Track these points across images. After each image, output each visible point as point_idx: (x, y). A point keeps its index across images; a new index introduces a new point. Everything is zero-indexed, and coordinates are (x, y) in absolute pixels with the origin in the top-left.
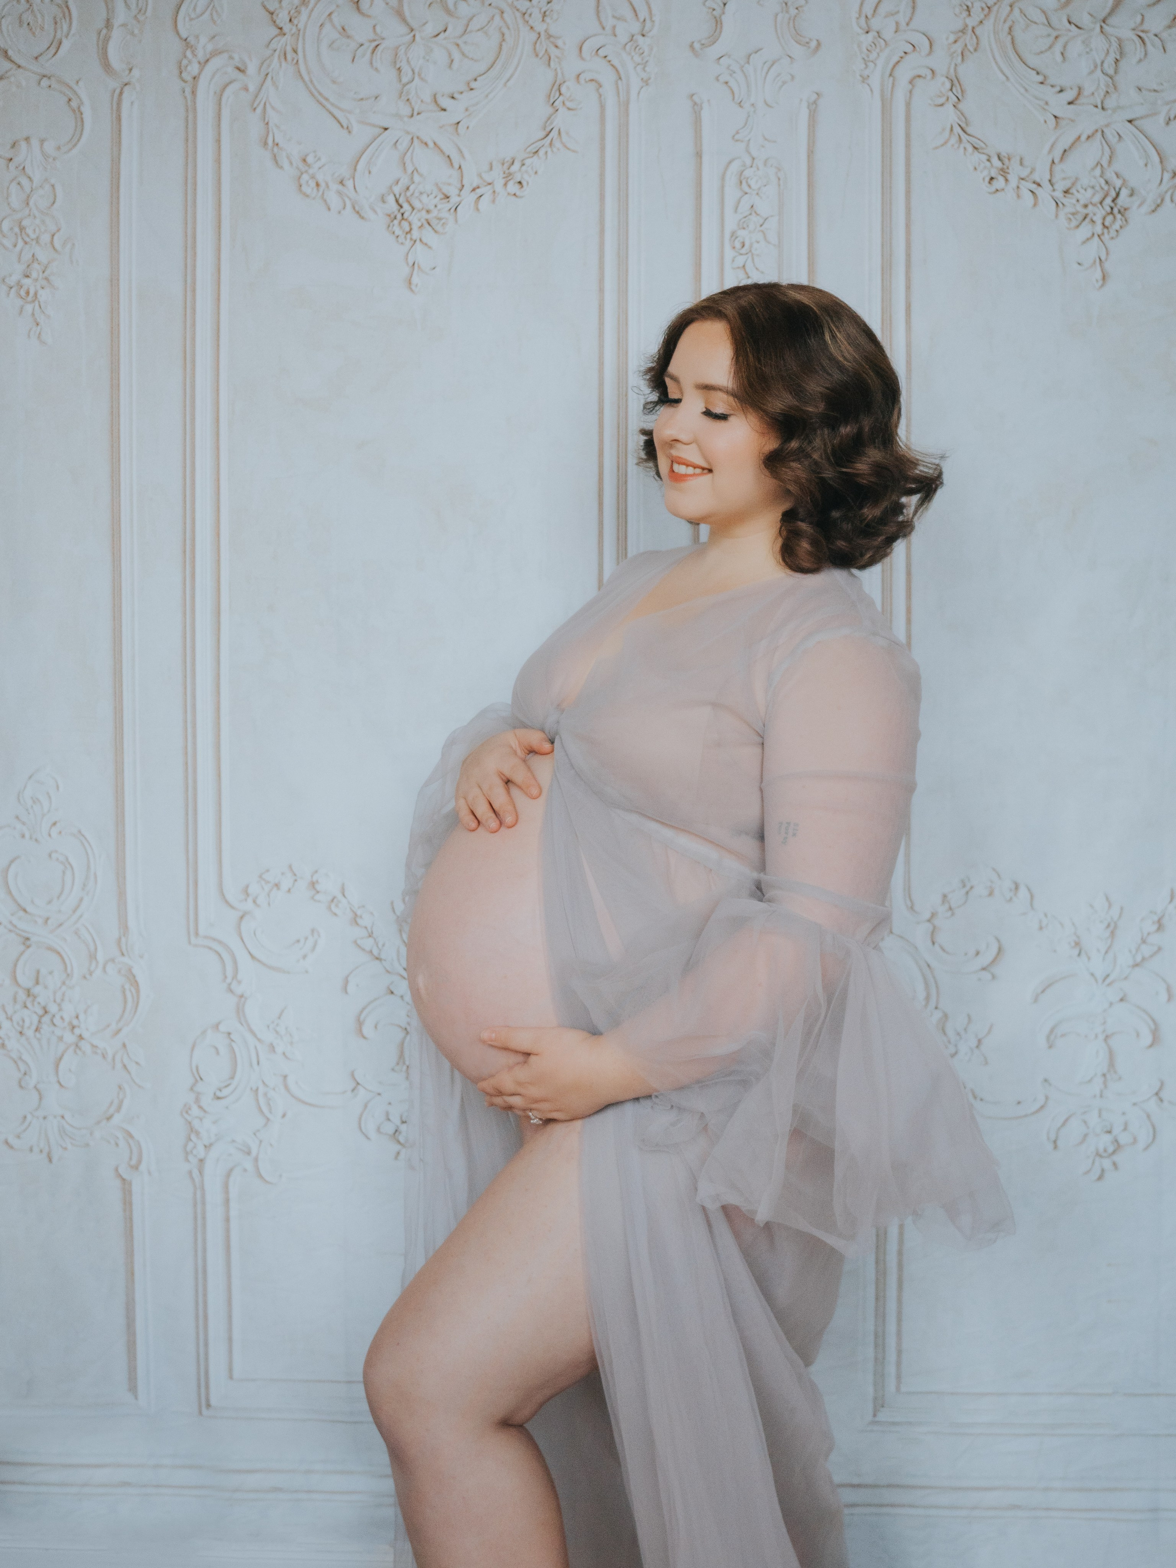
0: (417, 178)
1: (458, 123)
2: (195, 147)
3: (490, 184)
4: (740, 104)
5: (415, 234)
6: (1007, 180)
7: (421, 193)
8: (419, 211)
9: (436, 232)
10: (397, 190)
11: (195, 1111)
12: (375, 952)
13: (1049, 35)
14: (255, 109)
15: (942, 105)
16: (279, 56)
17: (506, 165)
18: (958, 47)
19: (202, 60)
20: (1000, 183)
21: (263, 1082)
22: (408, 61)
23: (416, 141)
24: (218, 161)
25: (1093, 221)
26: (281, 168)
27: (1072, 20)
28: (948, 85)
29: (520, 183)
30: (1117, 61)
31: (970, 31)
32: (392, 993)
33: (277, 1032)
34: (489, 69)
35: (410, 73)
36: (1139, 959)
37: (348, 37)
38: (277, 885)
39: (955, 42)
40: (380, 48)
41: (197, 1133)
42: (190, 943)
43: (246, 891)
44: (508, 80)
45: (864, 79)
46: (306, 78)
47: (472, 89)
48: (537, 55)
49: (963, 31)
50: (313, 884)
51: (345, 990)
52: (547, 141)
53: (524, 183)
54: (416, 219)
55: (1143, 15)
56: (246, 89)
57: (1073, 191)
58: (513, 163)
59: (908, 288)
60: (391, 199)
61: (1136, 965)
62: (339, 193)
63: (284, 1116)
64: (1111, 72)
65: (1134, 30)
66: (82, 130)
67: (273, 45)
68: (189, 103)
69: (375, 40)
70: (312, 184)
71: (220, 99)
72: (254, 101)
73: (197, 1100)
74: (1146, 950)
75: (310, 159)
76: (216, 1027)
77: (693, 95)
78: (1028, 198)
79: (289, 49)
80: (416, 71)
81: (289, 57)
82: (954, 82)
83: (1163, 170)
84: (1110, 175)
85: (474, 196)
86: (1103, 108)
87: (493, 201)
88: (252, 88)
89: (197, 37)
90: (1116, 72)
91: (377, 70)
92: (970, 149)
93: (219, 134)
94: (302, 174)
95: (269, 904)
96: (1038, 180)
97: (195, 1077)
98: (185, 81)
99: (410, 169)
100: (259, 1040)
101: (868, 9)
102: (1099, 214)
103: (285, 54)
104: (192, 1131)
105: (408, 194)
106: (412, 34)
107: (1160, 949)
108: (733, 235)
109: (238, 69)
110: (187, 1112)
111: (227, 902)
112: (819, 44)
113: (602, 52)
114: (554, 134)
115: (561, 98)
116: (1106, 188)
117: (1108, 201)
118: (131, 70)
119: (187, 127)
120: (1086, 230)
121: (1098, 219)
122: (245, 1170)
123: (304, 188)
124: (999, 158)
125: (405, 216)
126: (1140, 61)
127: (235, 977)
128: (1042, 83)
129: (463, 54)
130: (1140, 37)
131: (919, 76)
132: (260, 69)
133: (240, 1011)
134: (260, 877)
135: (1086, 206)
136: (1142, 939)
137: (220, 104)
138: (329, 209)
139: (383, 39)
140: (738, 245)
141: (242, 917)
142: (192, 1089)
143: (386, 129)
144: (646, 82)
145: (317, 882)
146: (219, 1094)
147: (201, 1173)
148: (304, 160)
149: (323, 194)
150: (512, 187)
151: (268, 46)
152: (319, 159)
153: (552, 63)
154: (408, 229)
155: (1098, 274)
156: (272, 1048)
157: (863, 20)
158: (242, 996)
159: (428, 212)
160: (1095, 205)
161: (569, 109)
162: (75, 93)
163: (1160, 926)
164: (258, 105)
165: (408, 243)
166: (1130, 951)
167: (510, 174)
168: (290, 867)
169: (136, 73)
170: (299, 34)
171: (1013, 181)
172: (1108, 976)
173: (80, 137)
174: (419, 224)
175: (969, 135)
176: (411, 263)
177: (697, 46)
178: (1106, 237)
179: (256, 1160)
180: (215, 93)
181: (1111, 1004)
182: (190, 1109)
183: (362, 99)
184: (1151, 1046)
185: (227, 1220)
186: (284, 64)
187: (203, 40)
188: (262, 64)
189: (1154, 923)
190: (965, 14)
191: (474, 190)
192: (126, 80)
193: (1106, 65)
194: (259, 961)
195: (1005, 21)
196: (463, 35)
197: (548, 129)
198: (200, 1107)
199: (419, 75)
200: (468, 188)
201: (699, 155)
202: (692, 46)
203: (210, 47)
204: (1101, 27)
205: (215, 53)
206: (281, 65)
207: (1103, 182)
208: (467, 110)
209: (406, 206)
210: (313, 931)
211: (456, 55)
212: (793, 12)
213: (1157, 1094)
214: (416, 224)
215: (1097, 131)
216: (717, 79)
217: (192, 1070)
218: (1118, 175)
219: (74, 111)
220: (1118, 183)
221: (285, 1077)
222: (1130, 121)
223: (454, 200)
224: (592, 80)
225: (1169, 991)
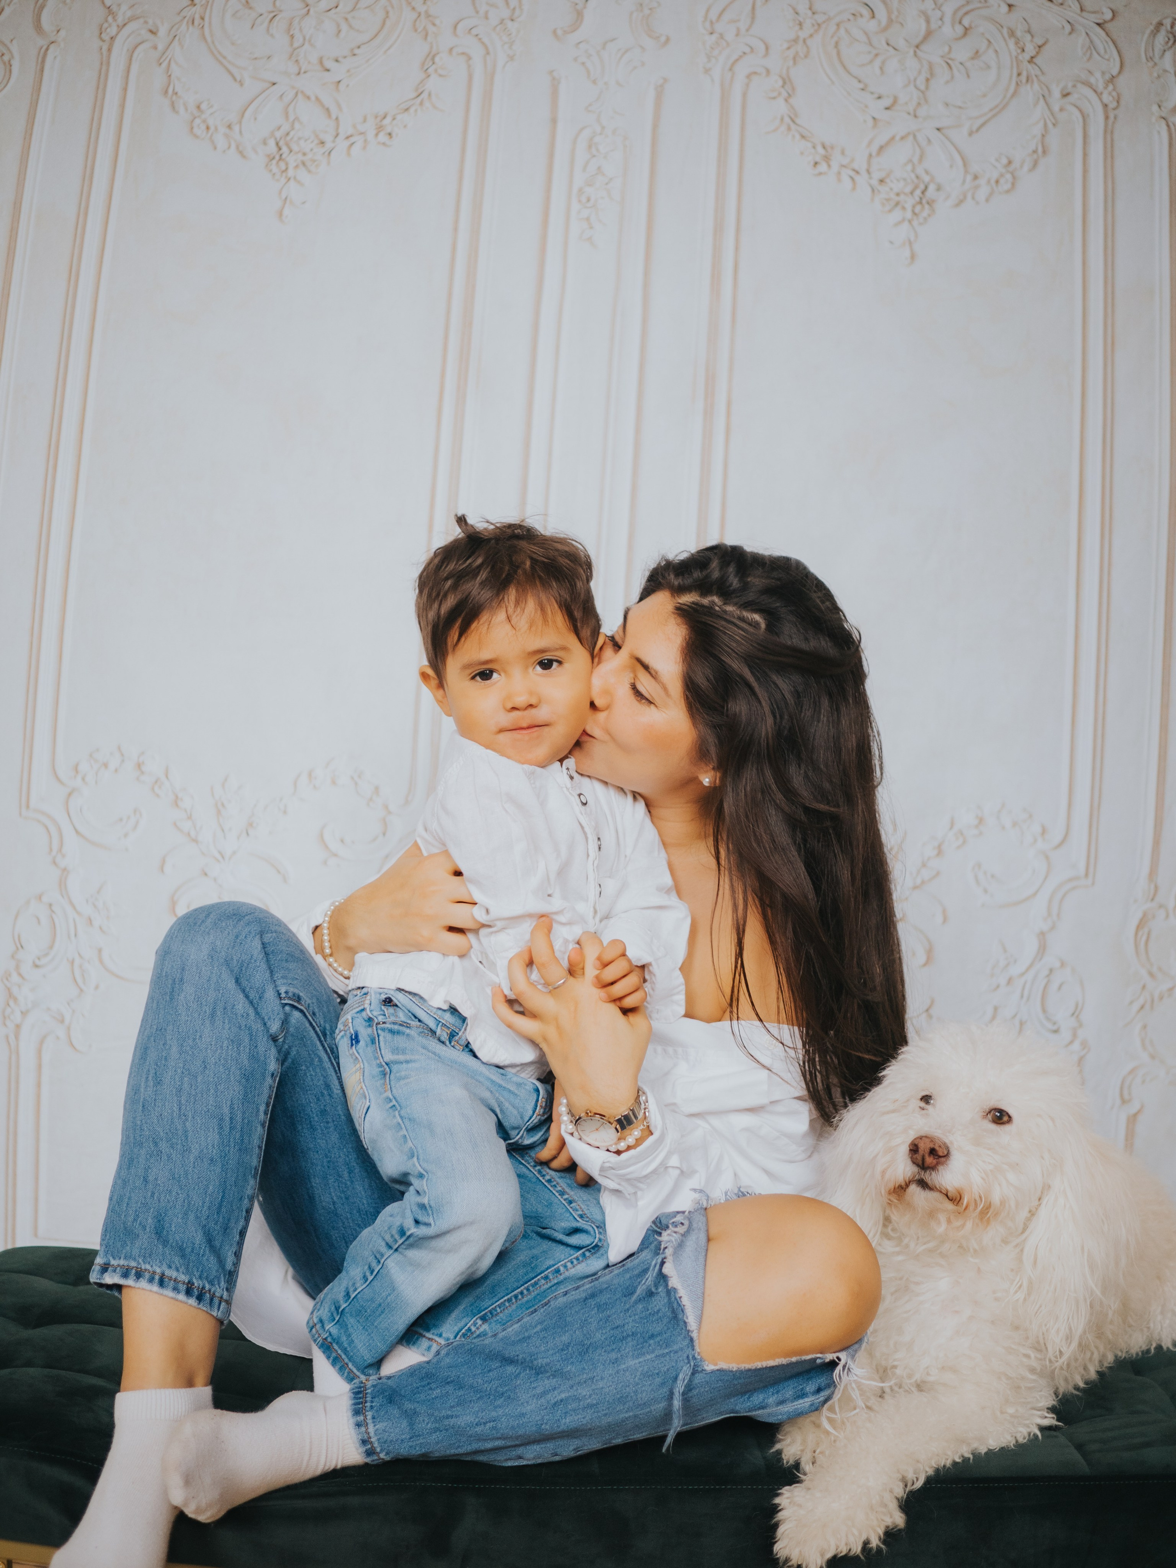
0: (297, 125)
1: (340, 81)
2: (104, 94)
3: (362, 133)
4: (594, 82)
5: (291, 173)
6: (829, 166)
7: (300, 139)
8: (297, 153)
9: (309, 171)
10: (278, 134)
11: (15, 978)
12: (193, 834)
13: (870, 52)
14: (160, 64)
15: (774, 98)
16: (188, 22)
17: (379, 119)
18: (791, 53)
19: (121, 24)
20: (823, 167)
21: (79, 954)
22: (301, 30)
23: (300, 95)
24: (122, 106)
25: (904, 208)
26: (177, 112)
27: (890, 43)
28: (780, 83)
29: (390, 134)
30: (927, 80)
31: (801, 41)
32: (206, 874)
33: (95, 906)
34: (373, 39)
35: (301, 40)
36: (919, 881)
37: (251, 8)
38: (106, 765)
39: (789, 48)
40: (277, 18)
41: (15, 1000)
42: (20, 814)
43: (76, 769)
44: (389, 48)
45: (707, 71)
46: (209, 39)
47: (354, 55)
48: (416, 30)
49: (796, 40)
50: (139, 766)
51: (162, 869)
52: (419, 99)
53: (394, 135)
54: (292, 160)
55: (950, 46)
56: (155, 48)
57: (888, 180)
58: (384, 118)
59: (737, 248)
60: (272, 143)
61: (915, 888)
62: (226, 136)
63: (97, 987)
64: (923, 87)
65: (942, 57)
66: (9, 78)
67: (183, 14)
68: (104, 59)
69: (273, 12)
70: (203, 127)
71: (132, 56)
72: (161, 57)
73: (17, 968)
74: (926, 874)
75: (204, 106)
76: (40, 898)
77: (552, 71)
78: (847, 183)
79: (197, 17)
80: (307, 38)
81: (196, 23)
82: (786, 81)
83: (966, 172)
84: (920, 171)
85: (347, 143)
86: (915, 116)
87: (364, 148)
88: (161, 47)
89: (119, 5)
90: (927, 88)
91: (272, 36)
92: (798, 137)
93: (127, 84)
94: (195, 118)
95: (96, 782)
96: (857, 168)
97: (16, 944)
98: (104, 41)
99: (292, 118)
100: (78, 913)
101: (713, 15)
102: (909, 202)
103: (193, 20)
104: (10, 996)
105: (288, 138)
106: (307, 9)
107: (938, 874)
108: (580, 191)
109: (151, 31)
110: (7, 979)
111: (58, 779)
112: (668, 40)
113: (474, 32)
114: (425, 95)
115: (434, 67)
116: (916, 180)
117: (918, 192)
118: (58, 31)
119: (99, 78)
120: (897, 215)
121: (909, 206)
122: (58, 1038)
123: (196, 130)
124: (824, 147)
125: (284, 156)
126: (947, 82)
127: (60, 850)
128: (863, 89)
129: (350, 26)
130: (948, 64)
131: (755, 73)
132: (170, 31)
133: (62, 884)
134: (91, 755)
135: (898, 195)
136: (923, 862)
137: (131, 60)
138: (215, 148)
139: (281, 11)
140: (584, 199)
141: (70, 795)
142: (13, 957)
143: (274, 84)
144: (511, 58)
145: (143, 763)
146: (38, 962)
147: (17, 1037)
148: (198, 107)
149: (212, 135)
150: (382, 137)
151: (179, 14)
152: (212, 106)
153: (429, 38)
154: (284, 168)
155: (907, 253)
156: (90, 921)
157: (708, 24)
158: (64, 870)
159: (304, 154)
160: (905, 194)
161: (440, 76)
162: (9, 49)
163: (940, 852)
164: (165, 60)
165: (283, 180)
166: (911, 874)
167: (381, 127)
168: (119, 748)
169: (62, 33)
170: (207, 5)
171: (835, 166)
173: (6, 85)
174: (295, 164)
175: (797, 124)
176: (284, 197)
177: (559, 32)
178: (915, 223)
179: (69, 1028)
180: (128, 50)
182: (10, 975)
183: (256, 59)
184: (925, 965)
185: (39, 1085)
186: (191, 28)
187: (124, 8)
188: (173, 27)
189: (934, 848)
190: (797, 27)
191: (347, 138)
192: (53, 39)
193: (918, 82)
194: (83, 836)
195: (832, 37)
196: (352, 11)
197: (420, 91)
198: (20, 975)
199: (310, 41)
200: (342, 136)
201: (554, 121)
202: (555, 32)
203: (129, 14)
204: (915, 52)
205: (132, 19)
206: (188, 29)
207: (913, 176)
208: (348, 71)
209: (285, 149)
210: (135, 811)
211: (344, 27)
212: (647, 12)
213: (927, 1010)
214: (292, 165)
215: (909, 134)
216: (575, 59)
217: (13, 937)
218: (927, 172)
219: (4, 63)
220: (927, 178)
221: (100, 951)
222: (938, 129)
223: (329, 145)
224: (463, 53)
225: (944, 912)
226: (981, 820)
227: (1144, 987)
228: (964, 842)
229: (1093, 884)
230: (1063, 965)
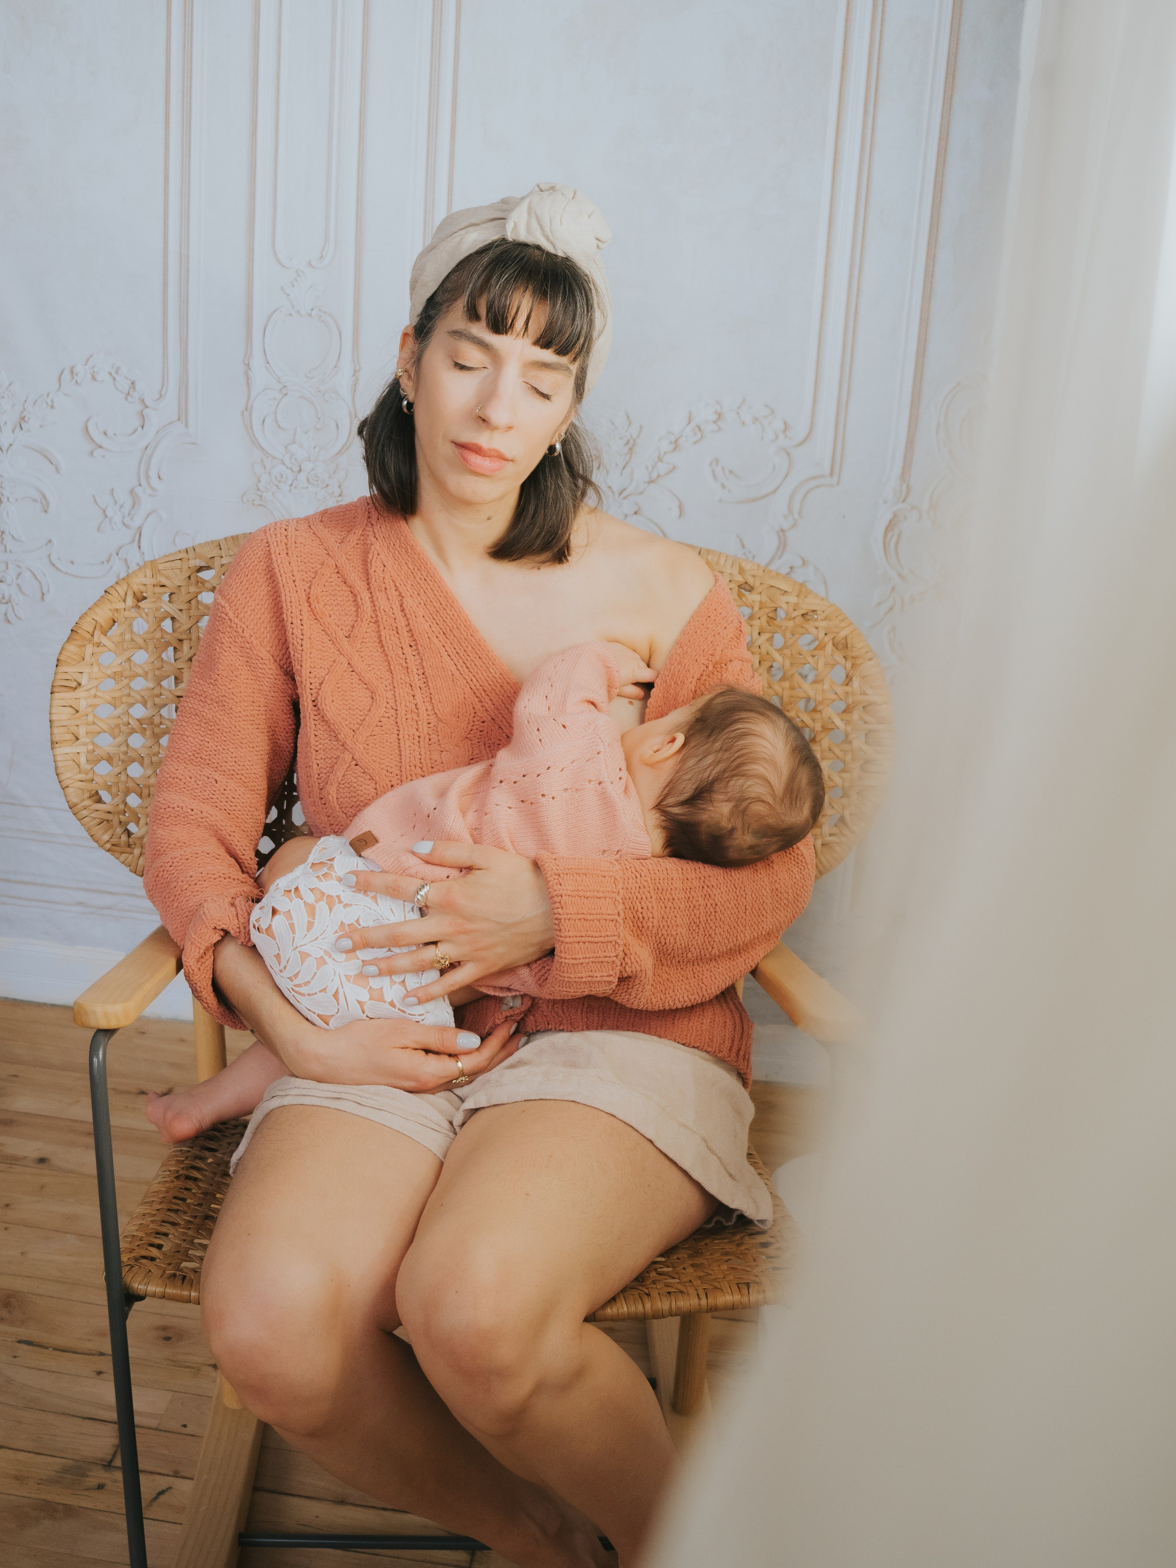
36: (654, 475)
61: (651, 481)
74: (662, 468)
107: (674, 468)
136: (659, 458)
163: (676, 445)
166: (647, 468)
172: (625, 489)
181: (626, 516)
189: (671, 443)
225: (681, 507)
226: (720, 415)
227: (893, 589)
228: (702, 436)
229: (838, 483)
230: (804, 563)
